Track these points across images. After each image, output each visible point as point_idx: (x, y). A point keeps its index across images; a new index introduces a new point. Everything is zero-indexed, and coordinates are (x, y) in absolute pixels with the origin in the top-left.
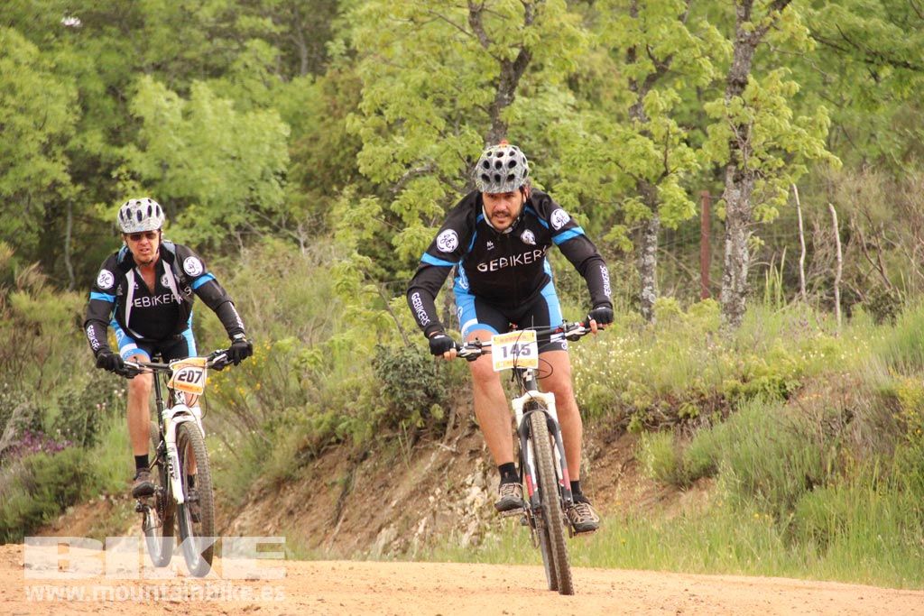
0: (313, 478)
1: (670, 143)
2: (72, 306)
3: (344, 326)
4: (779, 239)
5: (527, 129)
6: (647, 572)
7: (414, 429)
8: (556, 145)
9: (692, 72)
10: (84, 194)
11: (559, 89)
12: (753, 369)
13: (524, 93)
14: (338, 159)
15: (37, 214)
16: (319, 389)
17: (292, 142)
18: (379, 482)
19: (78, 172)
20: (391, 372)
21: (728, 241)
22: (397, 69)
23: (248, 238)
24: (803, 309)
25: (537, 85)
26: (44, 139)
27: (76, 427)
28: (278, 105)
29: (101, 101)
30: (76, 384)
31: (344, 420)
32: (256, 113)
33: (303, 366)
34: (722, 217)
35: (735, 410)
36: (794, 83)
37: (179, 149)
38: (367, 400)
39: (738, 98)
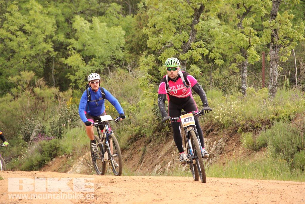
0: (133, 148)
1: (251, 35)
2: (54, 92)
3: (143, 98)
4: (289, 67)
5: (204, 31)
6: (244, 179)
7: (166, 132)
8: (214, 37)
9: (258, 12)
10: (58, 55)
11: (215, 18)
12: (279, 111)
13: (203, 20)
14: (141, 42)
15: (43, 62)
16: (135, 119)
17: (126, 37)
18: (155, 150)
19: (56, 48)
20: (158, 113)
21: (271, 68)
22: (160, 12)
23: (112, 69)
24: (296, 91)
25: (207, 17)
26: (45, 37)
27: (56, 132)
28: (121, 25)
29: (63, 24)
30: (56, 117)
31: (143, 129)
32: (114, 27)
33: (130, 111)
34: (269, 60)
35: (273, 125)
36: (292, 15)
37: (89, 40)
38: (151, 122)
39: (274, 20)
